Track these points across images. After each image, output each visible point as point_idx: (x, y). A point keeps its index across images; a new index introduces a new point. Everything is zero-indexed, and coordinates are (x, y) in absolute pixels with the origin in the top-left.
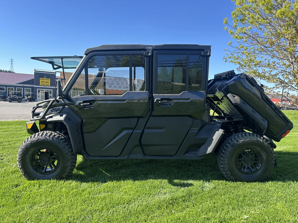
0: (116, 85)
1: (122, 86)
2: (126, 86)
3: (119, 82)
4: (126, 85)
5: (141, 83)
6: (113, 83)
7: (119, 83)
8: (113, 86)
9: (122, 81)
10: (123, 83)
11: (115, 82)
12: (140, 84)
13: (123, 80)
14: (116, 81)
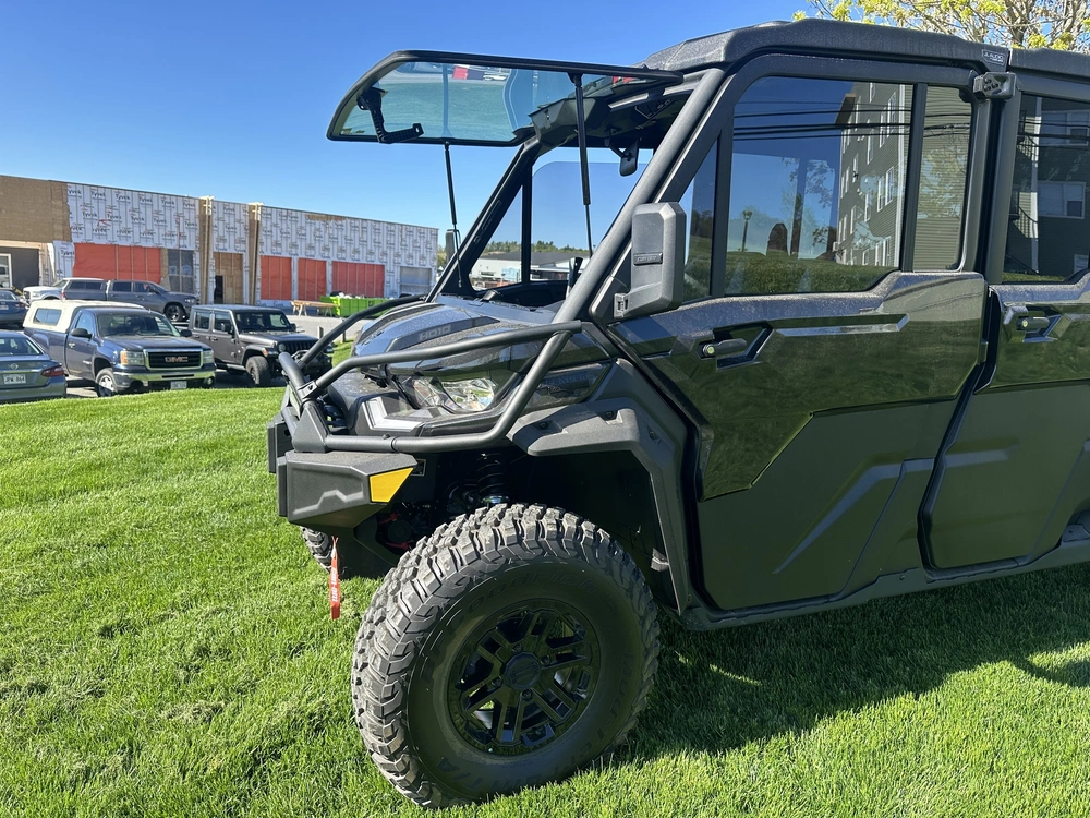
0: (126, 223)
1: (156, 230)
2: (175, 229)
3: (142, 210)
4: (174, 224)
5: (243, 218)
6: (115, 213)
7: (142, 216)
8: (116, 228)
9: (155, 208)
10: (162, 218)
11: (122, 209)
12: (239, 221)
13: (161, 204)
14: (129, 207)
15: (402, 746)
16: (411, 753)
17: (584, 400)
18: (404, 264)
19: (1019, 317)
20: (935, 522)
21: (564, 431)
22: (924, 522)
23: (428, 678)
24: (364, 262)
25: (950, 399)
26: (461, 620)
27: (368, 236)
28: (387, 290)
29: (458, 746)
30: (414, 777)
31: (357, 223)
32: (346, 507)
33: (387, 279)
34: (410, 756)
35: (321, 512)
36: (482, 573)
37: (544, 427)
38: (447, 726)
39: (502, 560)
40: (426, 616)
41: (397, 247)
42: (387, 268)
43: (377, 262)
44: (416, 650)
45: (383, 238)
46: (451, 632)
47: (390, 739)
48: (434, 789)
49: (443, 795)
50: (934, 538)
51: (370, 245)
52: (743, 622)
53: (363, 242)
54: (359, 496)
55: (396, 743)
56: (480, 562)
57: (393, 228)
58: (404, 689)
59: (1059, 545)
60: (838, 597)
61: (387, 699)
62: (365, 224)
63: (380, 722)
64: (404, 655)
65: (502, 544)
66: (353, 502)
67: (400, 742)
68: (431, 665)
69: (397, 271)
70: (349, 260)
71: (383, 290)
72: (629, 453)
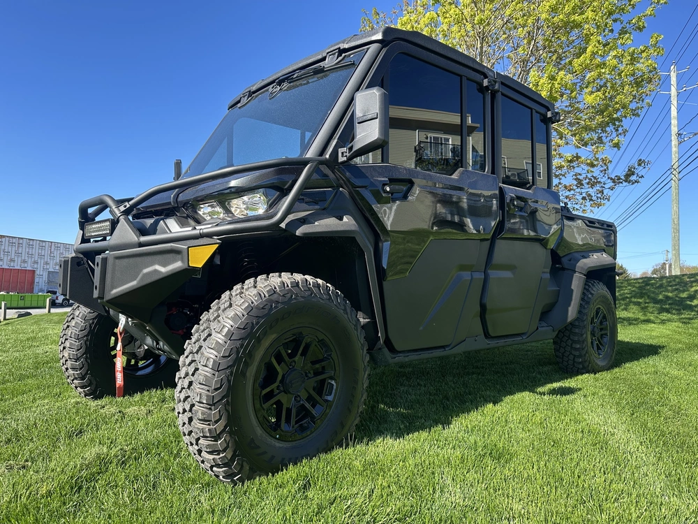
15: (226, 427)
16: (230, 433)
17: (324, 209)
18: (51, 270)
19: (512, 200)
20: (488, 307)
21: (316, 223)
22: (483, 308)
23: (243, 374)
24: (19, 268)
25: (487, 240)
26: (265, 334)
27: (23, 250)
28: (36, 289)
29: (259, 431)
30: (232, 454)
31: (14, 240)
32: (166, 275)
33: (37, 280)
34: (230, 436)
35: (139, 286)
36: (277, 302)
37: (303, 221)
38: (253, 416)
39: (289, 295)
40: (244, 329)
41: (47, 258)
42: (37, 272)
43: (29, 268)
44: (238, 352)
45: (36, 251)
46: (259, 340)
47: (216, 422)
48: (245, 464)
49: (250, 468)
50: (488, 317)
51: (24, 256)
52: (407, 359)
53: (18, 254)
54: (177, 265)
55: (220, 426)
56: (276, 296)
57: (44, 244)
58: (229, 381)
59: (537, 329)
60: (450, 348)
61: (216, 389)
62: (21, 241)
63: (210, 409)
64: (229, 356)
65: (288, 286)
66: (171, 270)
67: (224, 424)
68: (247, 365)
69: (45, 275)
70: (5, 267)
71: (33, 288)
72: (353, 239)
